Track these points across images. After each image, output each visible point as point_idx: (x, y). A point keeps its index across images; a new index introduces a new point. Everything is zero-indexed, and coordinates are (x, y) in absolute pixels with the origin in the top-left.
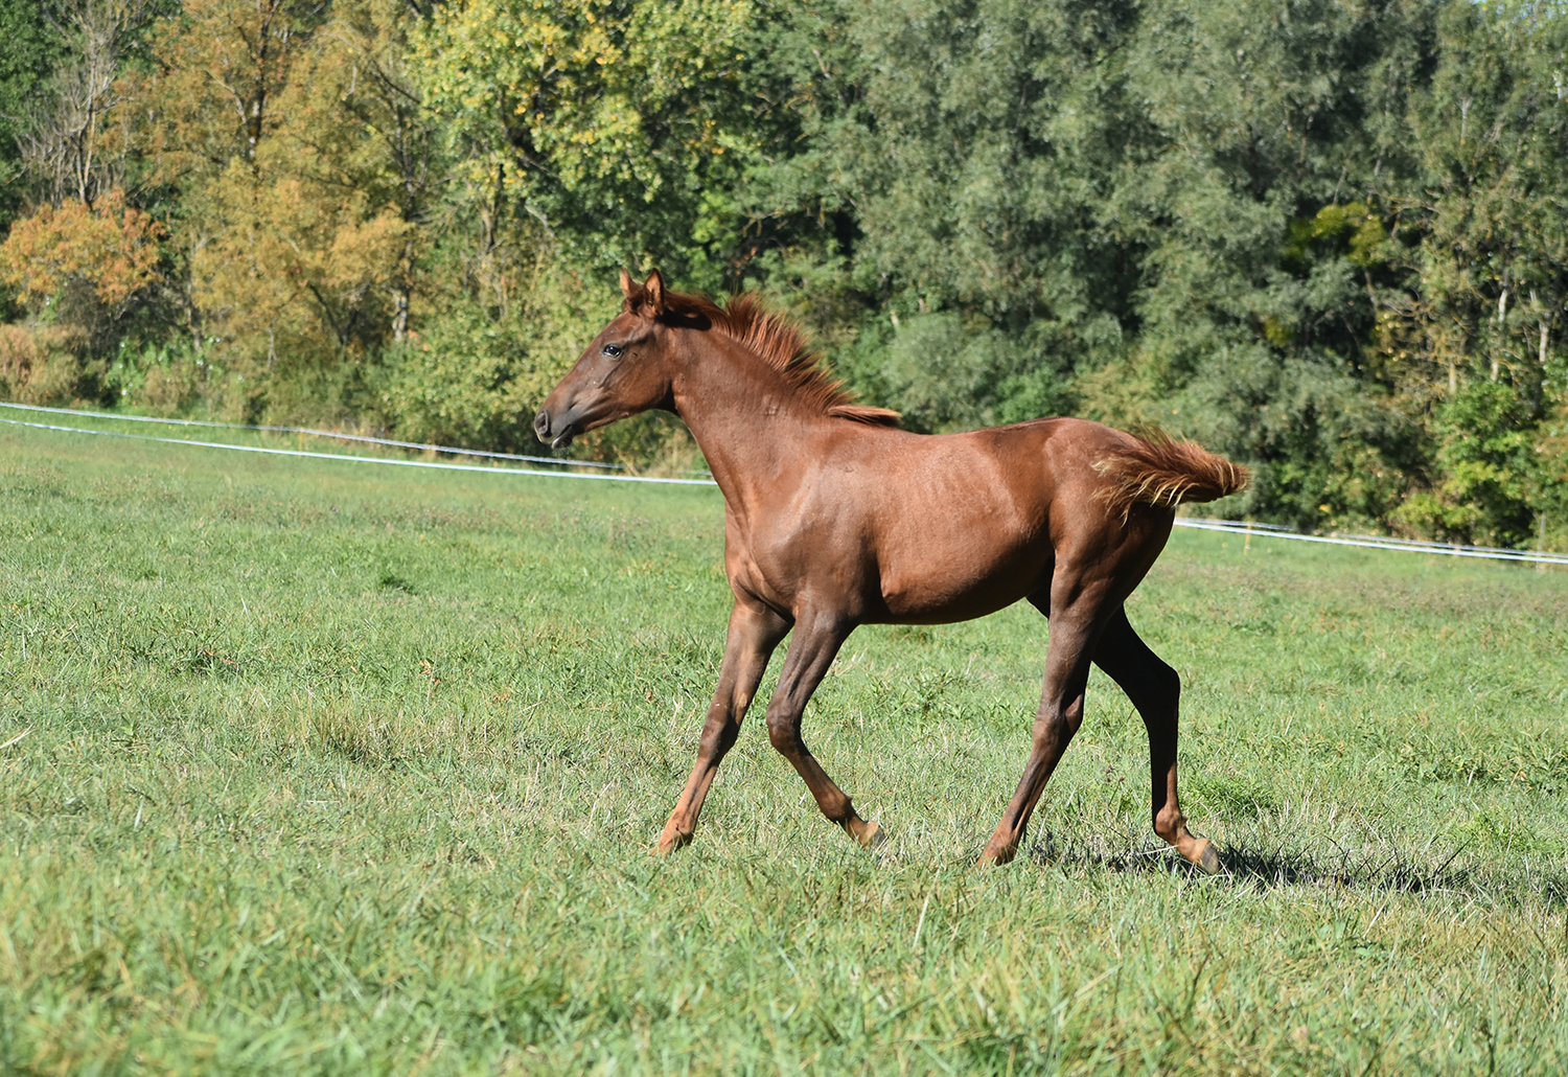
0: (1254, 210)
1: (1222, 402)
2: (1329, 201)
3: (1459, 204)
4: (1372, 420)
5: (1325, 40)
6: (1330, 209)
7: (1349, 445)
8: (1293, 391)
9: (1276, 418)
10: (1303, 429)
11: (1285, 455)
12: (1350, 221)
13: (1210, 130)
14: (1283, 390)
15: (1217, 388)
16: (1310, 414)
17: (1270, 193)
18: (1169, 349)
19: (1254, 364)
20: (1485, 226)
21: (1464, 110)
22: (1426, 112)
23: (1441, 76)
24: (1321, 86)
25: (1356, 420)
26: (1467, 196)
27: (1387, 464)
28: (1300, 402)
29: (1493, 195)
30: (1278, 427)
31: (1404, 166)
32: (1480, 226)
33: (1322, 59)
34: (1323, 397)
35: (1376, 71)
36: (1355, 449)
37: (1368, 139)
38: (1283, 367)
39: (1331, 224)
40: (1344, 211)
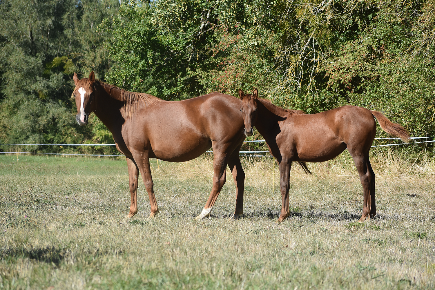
0: (32, 59)
1: (26, 117)
2: (56, 56)
3: (92, 54)
4: (71, 119)
5: (49, 8)
6: (57, 58)
7: (66, 128)
8: (48, 112)
9: (43, 121)
10: (52, 124)
11: (48, 132)
12: (63, 61)
13: (17, 36)
14: (45, 113)
15: (25, 113)
16: (54, 119)
17: (37, 54)
18: (11, 103)
19: (36, 105)
20: (100, 60)
21: (92, 26)
22: (80, 27)
23: (84, 17)
24: (49, 22)
25: (66, 120)
26: (94, 52)
27: (77, 132)
28: (50, 116)
29: (102, 51)
30: (44, 123)
31: (77, 44)
32: (99, 60)
33: (49, 14)
34: (56, 114)
35: (65, 16)
36: (68, 129)
37: (66, 37)
38: (45, 106)
39: (57, 62)
40: (61, 59)
